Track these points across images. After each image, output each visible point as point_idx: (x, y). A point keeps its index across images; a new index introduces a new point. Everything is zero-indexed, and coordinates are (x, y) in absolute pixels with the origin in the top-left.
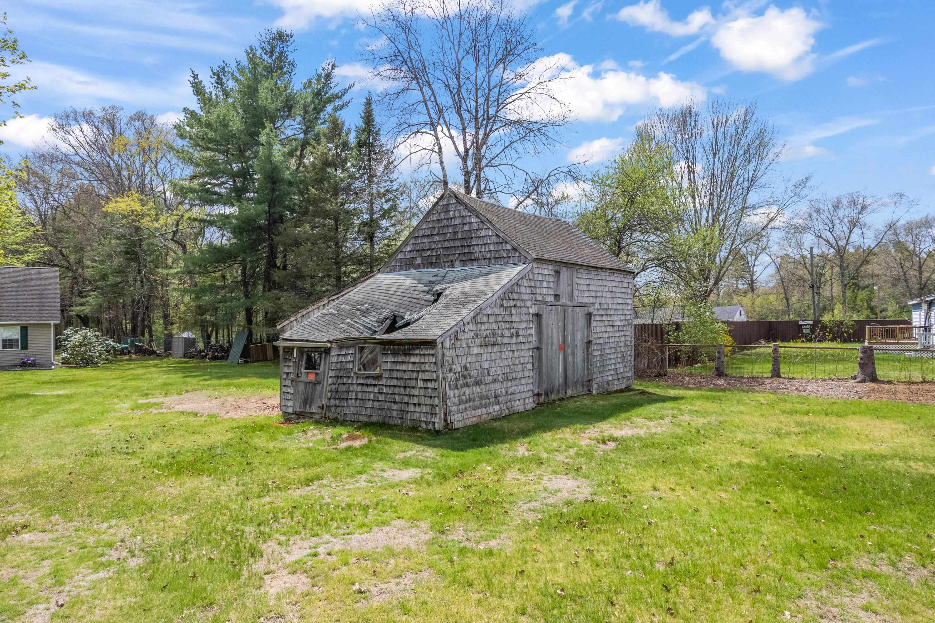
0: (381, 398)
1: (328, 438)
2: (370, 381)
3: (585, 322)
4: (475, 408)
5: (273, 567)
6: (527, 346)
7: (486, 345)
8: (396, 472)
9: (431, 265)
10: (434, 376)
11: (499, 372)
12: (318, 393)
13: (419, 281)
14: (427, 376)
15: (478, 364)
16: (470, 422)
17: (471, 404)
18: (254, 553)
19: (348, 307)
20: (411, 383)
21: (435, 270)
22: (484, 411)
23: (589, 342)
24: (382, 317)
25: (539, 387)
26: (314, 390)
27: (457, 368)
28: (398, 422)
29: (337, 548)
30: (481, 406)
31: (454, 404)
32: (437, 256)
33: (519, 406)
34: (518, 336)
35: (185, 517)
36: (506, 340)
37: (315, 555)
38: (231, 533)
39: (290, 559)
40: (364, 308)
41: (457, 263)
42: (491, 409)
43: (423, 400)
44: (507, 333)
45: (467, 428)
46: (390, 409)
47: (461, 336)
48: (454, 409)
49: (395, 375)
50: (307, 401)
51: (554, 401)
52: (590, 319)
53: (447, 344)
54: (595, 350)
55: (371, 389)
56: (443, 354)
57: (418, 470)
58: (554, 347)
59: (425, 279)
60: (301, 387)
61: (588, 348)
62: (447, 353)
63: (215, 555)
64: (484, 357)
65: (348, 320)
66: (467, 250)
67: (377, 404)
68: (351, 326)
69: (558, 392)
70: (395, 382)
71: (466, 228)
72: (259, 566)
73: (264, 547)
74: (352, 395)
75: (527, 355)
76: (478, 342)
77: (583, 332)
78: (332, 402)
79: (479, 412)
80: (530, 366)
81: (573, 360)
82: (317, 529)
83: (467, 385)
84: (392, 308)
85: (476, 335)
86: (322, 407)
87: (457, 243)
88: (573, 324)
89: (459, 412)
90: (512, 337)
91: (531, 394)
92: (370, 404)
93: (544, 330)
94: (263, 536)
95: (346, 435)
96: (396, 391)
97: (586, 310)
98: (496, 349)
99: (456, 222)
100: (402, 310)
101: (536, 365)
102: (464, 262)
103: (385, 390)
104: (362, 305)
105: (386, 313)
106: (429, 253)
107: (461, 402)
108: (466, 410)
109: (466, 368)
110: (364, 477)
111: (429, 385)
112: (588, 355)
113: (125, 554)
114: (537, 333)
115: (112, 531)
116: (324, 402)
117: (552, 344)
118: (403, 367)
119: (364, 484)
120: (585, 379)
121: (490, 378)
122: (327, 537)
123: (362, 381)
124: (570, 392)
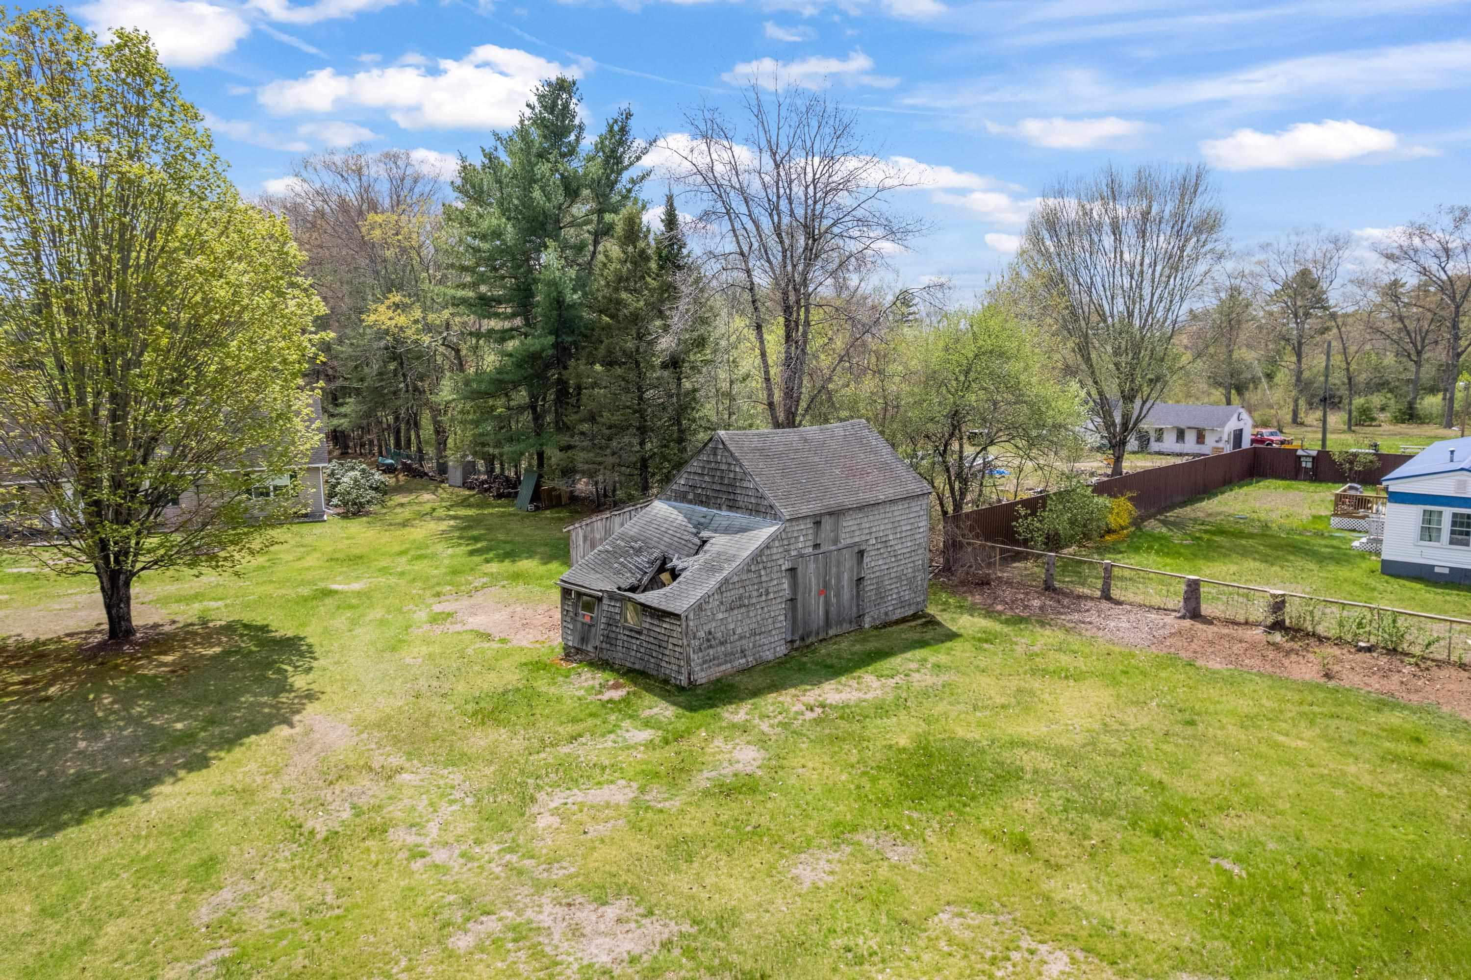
0: (642, 650)
1: (596, 683)
2: (633, 634)
3: (855, 562)
4: (719, 665)
5: (542, 810)
6: (779, 600)
7: (732, 609)
8: (636, 732)
9: (701, 503)
10: (680, 643)
11: (746, 629)
12: (592, 634)
13: (690, 520)
14: (675, 641)
15: (723, 627)
16: (713, 678)
17: (716, 662)
18: (533, 800)
19: (623, 544)
20: (664, 644)
21: (705, 509)
22: (729, 665)
23: (860, 580)
24: (653, 557)
25: (793, 634)
26: (589, 631)
27: (701, 634)
28: (655, 673)
29: (579, 799)
30: (726, 662)
31: (698, 665)
32: (707, 496)
33: (768, 655)
34: (767, 593)
35: (492, 769)
36: (754, 601)
37: (566, 804)
38: (520, 784)
39: (552, 805)
40: (637, 546)
41: (724, 507)
42: (736, 663)
43: (673, 660)
44: (755, 594)
45: (711, 682)
46: (648, 661)
47: (704, 606)
48: (697, 669)
49: (652, 634)
50: (584, 639)
51: (813, 644)
52: (862, 556)
53: (691, 616)
54: (869, 586)
55: (634, 641)
56: (687, 626)
57: (652, 732)
58: (813, 594)
59: (697, 518)
60: (579, 626)
61: (857, 585)
62: (691, 624)
63: (511, 799)
64: (730, 620)
65: (622, 560)
66: (732, 497)
67: (639, 655)
68: (624, 566)
69: (818, 634)
70: (652, 640)
71: (732, 475)
72: (535, 809)
73: (538, 796)
74: (620, 643)
75: (778, 609)
76: (723, 608)
77: (852, 571)
78: (604, 645)
79: (723, 668)
80: (782, 618)
81: (838, 601)
82: (570, 785)
83: (711, 647)
84: (662, 548)
85: (722, 603)
86: (596, 648)
87: (724, 488)
88: (838, 566)
89: (702, 670)
90: (761, 596)
91: (783, 642)
92: (633, 653)
93: (800, 580)
94: (538, 788)
95: (611, 683)
96: (653, 647)
97: (856, 549)
98: (743, 610)
99: (724, 467)
100: (671, 552)
101: (789, 615)
102: (731, 508)
103: (645, 644)
104: (636, 542)
105: (656, 554)
106: (700, 491)
107: (704, 662)
108: (710, 667)
109: (710, 633)
110: (612, 736)
111: (676, 649)
112: (858, 592)
113: (463, 795)
114: (790, 586)
115: (451, 776)
116: (598, 643)
117: (810, 591)
118: (658, 630)
119: (610, 744)
120: (854, 615)
121: (736, 637)
122: (576, 791)
123: (627, 633)
124: (831, 632)
